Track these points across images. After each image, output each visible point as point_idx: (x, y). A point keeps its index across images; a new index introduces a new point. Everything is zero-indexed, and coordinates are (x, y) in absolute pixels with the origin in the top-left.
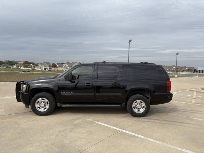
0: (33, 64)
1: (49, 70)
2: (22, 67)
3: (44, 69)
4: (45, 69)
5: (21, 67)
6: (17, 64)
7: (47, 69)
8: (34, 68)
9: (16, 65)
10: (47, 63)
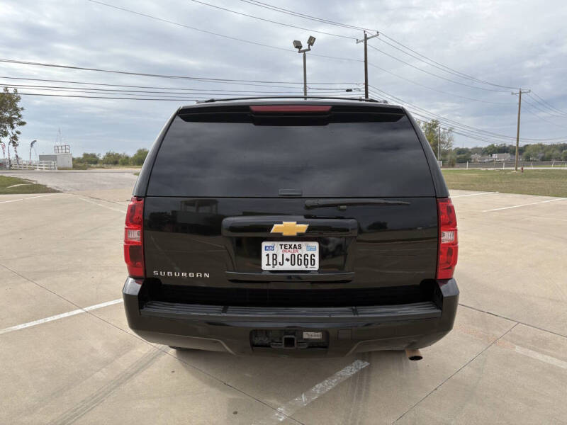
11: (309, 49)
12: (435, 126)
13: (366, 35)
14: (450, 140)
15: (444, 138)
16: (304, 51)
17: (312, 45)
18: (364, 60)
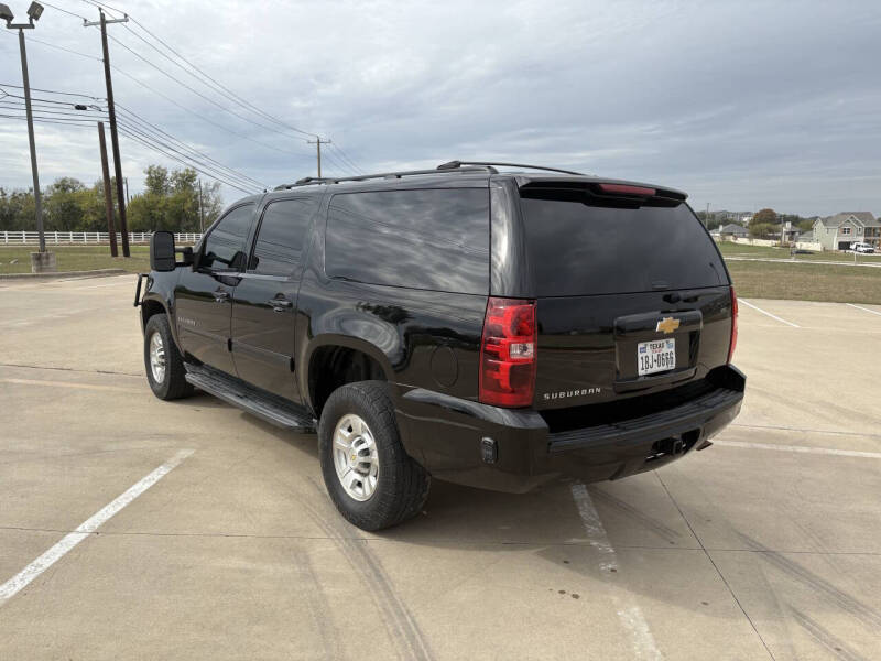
0: (795, 220)
1: (862, 249)
2: (744, 236)
3: (835, 247)
4: (844, 246)
5: (736, 238)
6: (725, 222)
7: (853, 247)
8: (791, 239)
9: (721, 228)
10: (856, 214)
11: (31, 26)
12: (191, 178)
13: (102, 16)
14: (216, 202)
15: (208, 198)
16: (21, 27)
17: (37, 19)
18: (102, 58)
